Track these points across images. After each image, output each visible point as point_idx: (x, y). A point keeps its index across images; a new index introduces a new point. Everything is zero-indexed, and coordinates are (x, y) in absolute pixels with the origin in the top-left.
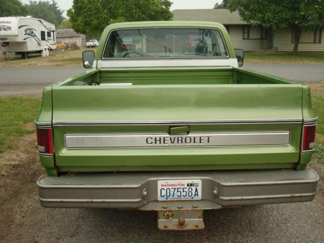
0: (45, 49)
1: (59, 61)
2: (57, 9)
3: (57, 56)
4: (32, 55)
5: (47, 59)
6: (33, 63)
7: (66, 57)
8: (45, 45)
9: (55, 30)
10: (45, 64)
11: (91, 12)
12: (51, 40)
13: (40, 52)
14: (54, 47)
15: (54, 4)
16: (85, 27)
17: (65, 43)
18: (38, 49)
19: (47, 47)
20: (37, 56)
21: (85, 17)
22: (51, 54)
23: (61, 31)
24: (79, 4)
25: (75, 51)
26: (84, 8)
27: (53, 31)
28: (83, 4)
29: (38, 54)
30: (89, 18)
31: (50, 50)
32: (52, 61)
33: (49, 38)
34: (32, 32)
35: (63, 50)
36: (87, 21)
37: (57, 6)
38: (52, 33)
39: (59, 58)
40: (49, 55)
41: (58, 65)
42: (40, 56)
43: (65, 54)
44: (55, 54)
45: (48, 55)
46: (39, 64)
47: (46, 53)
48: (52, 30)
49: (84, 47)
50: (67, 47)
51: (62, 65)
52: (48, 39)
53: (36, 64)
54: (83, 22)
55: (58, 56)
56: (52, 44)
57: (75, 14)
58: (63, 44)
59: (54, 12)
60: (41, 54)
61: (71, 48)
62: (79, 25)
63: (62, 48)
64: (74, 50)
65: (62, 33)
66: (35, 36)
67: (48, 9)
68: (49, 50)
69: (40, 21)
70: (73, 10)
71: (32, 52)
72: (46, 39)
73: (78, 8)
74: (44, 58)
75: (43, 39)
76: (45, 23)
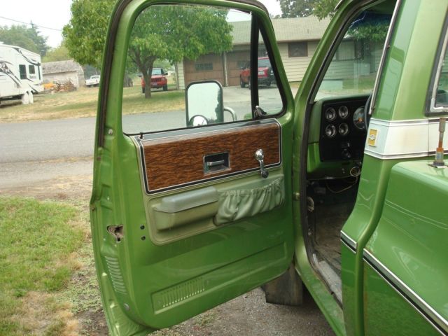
0: (27, 92)
1: (52, 110)
2: (39, 35)
3: (46, 102)
4: (6, 102)
5: (32, 108)
6: (10, 115)
7: (61, 103)
8: (25, 87)
9: (40, 62)
10: (31, 116)
11: (102, 26)
12: (35, 77)
13: (19, 97)
14: (40, 89)
15: (34, 28)
16: (94, 53)
17: (54, 82)
18: (17, 93)
19: (30, 90)
20: (15, 104)
21: (93, 36)
22: (36, 99)
23: (47, 64)
24: (83, 16)
25: (71, 93)
26: (91, 22)
27: (38, 65)
28: (90, 16)
29: (17, 101)
30: (99, 37)
31: (35, 93)
32: (41, 111)
33: (32, 75)
34: (6, 67)
35: (53, 92)
36: (96, 42)
37: (37, 30)
38: (36, 67)
39: (51, 106)
40: (34, 101)
41: (52, 118)
42: (20, 103)
43: (59, 99)
44: (42, 99)
45: (32, 101)
46: (21, 118)
47: (28, 99)
48: (36, 63)
49: (82, 87)
50: (59, 88)
51: (59, 118)
52: (31, 77)
53: (16, 117)
54: (91, 44)
55: (49, 102)
56: (37, 85)
57: (75, 33)
58: (51, 84)
59: (33, 40)
60: (22, 101)
61: (65, 88)
62: (84, 50)
63: (52, 90)
64: (70, 91)
65: (50, 68)
66: (11, 72)
67: (26, 35)
68: (33, 93)
69: (17, 49)
70: (72, 27)
71: (7, 99)
72: (28, 77)
73: (82, 23)
74: (27, 106)
75: (23, 76)
76: (25, 52)
